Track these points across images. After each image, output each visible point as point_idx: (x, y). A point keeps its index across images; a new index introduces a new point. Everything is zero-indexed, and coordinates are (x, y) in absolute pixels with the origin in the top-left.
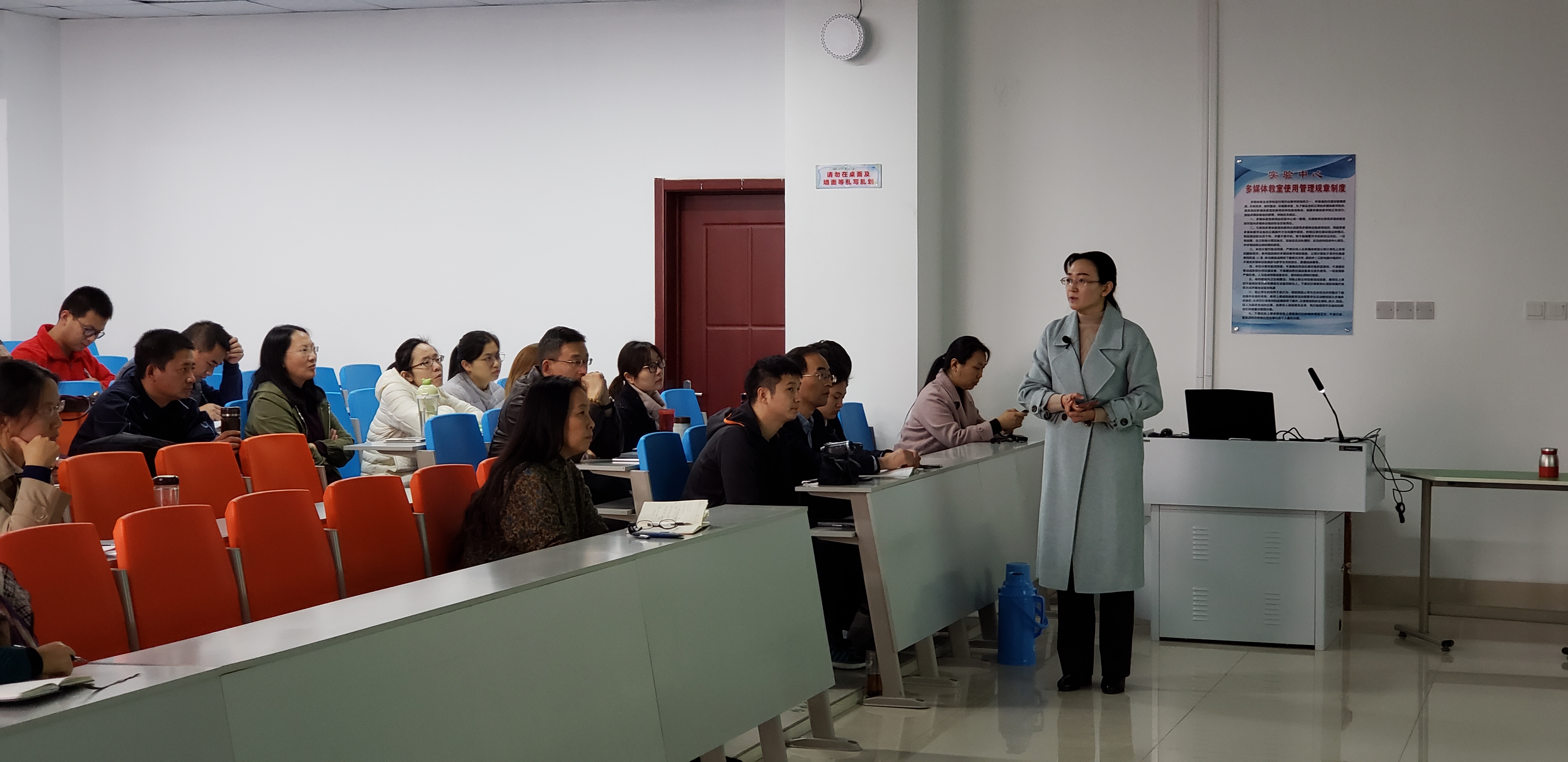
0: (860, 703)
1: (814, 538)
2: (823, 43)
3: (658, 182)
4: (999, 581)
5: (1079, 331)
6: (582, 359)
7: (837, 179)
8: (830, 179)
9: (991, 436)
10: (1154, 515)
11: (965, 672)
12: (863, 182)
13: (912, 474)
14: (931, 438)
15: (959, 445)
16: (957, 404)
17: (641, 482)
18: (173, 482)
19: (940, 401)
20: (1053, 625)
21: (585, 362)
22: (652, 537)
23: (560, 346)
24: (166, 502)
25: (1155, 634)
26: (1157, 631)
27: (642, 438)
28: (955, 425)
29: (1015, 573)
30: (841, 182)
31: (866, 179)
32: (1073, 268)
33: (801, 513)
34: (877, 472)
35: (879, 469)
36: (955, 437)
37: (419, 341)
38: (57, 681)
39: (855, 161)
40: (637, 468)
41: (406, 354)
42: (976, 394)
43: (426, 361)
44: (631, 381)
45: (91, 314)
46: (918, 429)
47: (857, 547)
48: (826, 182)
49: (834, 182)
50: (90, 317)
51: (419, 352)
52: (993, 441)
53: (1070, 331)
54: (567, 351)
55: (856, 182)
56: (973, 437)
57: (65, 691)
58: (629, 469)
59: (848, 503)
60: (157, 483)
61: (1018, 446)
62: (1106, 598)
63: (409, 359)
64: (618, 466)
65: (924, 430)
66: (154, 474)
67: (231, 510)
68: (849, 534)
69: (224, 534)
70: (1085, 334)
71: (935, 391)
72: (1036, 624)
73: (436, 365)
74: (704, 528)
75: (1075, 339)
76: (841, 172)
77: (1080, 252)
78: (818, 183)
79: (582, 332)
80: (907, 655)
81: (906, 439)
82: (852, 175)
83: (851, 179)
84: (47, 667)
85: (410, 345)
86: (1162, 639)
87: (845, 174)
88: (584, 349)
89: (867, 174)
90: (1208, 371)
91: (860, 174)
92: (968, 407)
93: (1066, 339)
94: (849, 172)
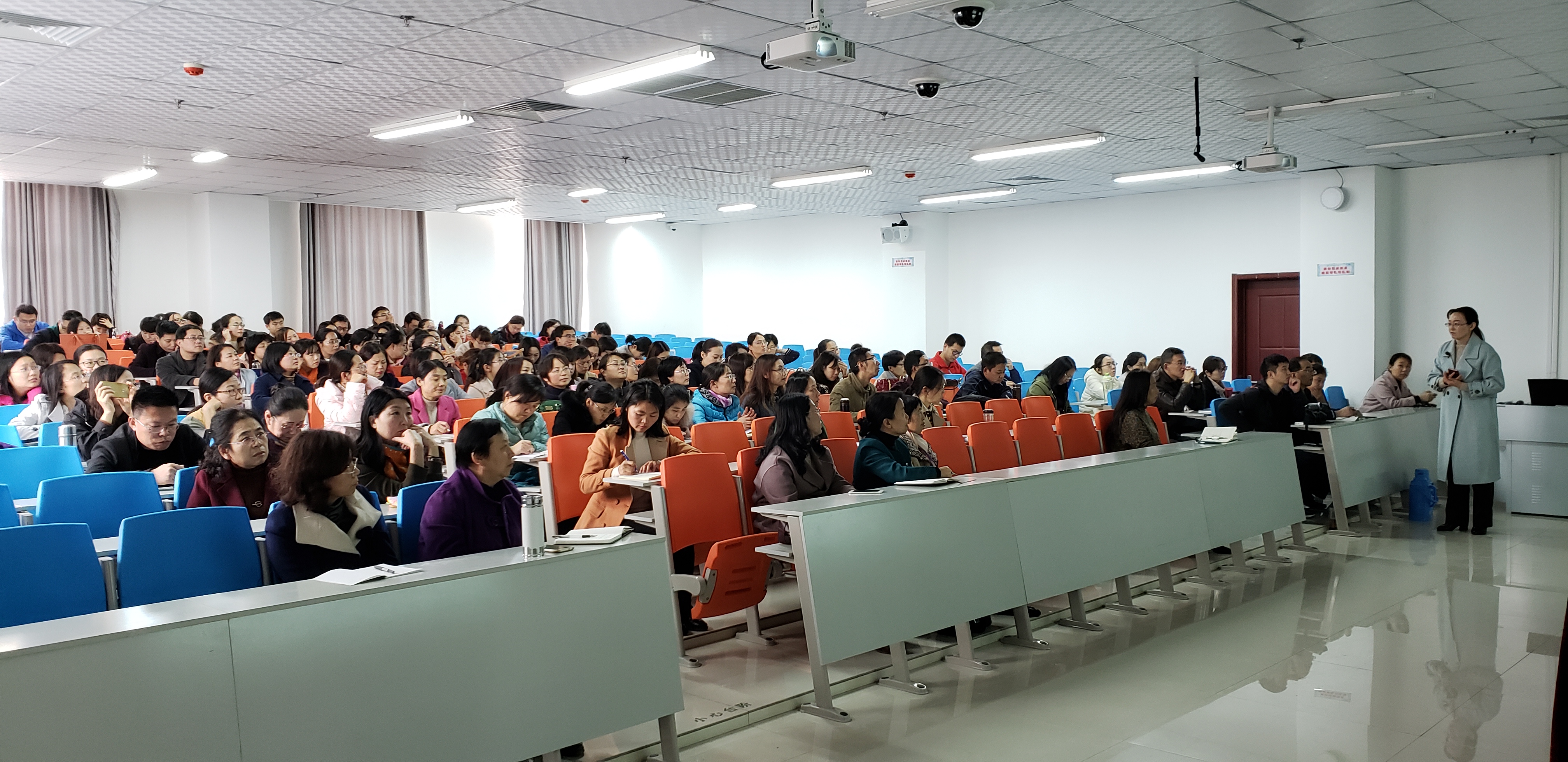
0: (1325, 533)
1: (1295, 450)
2: (1321, 201)
3: (1233, 276)
4: (1412, 477)
5: (1455, 349)
6: (1183, 361)
7: (1329, 271)
8: (1325, 271)
9: (1414, 403)
10: (1508, 446)
11: (1389, 522)
12: (1343, 272)
13: (1357, 420)
14: (1379, 405)
15: (1395, 407)
16: (1396, 388)
17: (1211, 420)
18: (991, 412)
19: (1386, 385)
20: (1443, 502)
21: (1185, 363)
22: (1206, 443)
23: (1172, 356)
24: (988, 420)
25: (1509, 510)
26: (1510, 508)
27: (1213, 401)
28: (1393, 398)
29: (1420, 473)
30: (1331, 273)
31: (1345, 271)
32: (1453, 317)
33: (1289, 436)
34: (1335, 419)
35: (1336, 417)
36: (1393, 404)
37: (1106, 355)
38: (946, 479)
39: (1340, 262)
40: (1210, 415)
41: (1099, 360)
42: (1409, 382)
43: (1109, 364)
44: (1208, 374)
45: (955, 344)
46: (1373, 400)
47: (1323, 455)
48: (1323, 273)
49: (1327, 273)
50: (955, 346)
51: (1105, 361)
52: (1414, 406)
53: (1450, 350)
54: (1176, 358)
55: (1339, 272)
56: (1404, 404)
57: (949, 483)
58: (1205, 415)
59: (1319, 433)
60: (985, 412)
61: (1431, 408)
62: (1476, 487)
63: (1101, 363)
64: (1201, 414)
65: (1376, 400)
66: (984, 408)
67: (1015, 425)
68: (1319, 449)
69: (1012, 435)
70: (1458, 351)
71: (1383, 380)
72: (1431, 501)
73: (1113, 367)
74: (1234, 440)
75: (1452, 353)
76: (1331, 267)
77: (1455, 308)
78: (1318, 273)
79: (1182, 349)
80: (1352, 511)
81: (1365, 404)
82: (1337, 269)
83: (1337, 271)
84: (942, 475)
85: (1102, 357)
86: (1513, 513)
87: (1333, 268)
88: (1183, 357)
89: (1346, 268)
90: (1554, 369)
91: (1341, 268)
92: (1403, 388)
93: (1447, 353)
94: (1336, 267)
